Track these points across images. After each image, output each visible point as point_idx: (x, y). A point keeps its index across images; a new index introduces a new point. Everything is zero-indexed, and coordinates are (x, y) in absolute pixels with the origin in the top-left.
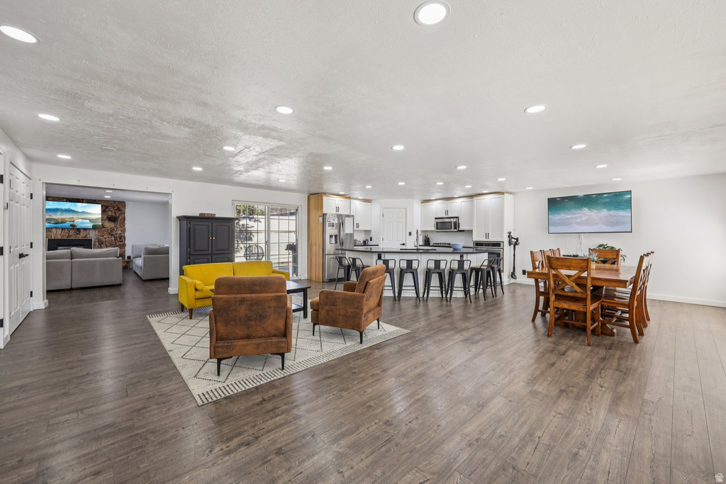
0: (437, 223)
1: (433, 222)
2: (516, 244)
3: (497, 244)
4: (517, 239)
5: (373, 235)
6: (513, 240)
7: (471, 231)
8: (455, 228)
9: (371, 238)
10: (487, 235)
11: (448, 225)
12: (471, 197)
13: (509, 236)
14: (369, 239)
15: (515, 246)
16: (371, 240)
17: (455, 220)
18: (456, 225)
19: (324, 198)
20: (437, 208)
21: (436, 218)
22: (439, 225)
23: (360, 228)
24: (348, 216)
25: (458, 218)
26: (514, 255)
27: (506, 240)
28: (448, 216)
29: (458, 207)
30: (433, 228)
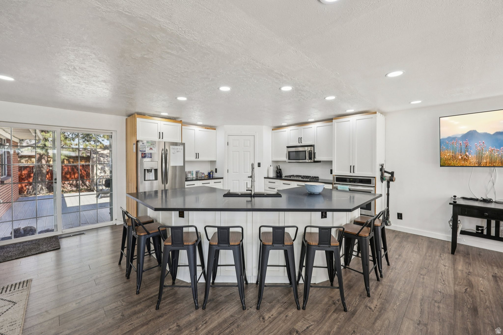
0: (289, 152)
1: (285, 151)
2: (392, 179)
3: (367, 181)
4: (392, 174)
5: (218, 166)
6: (386, 174)
7: (330, 162)
8: (310, 158)
9: (216, 169)
10: (352, 169)
11: (302, 155)
12: (330, 120)
13: (381, 170)
14: (214, 171)
15: (388, 183)
16: (216, 172)
17: (309, 148)
18: (312, 155)
19: (139, 120)
20: (290, 136)
21: (288, 147)
22: (292, 155)
23: (201, 159)
24: (176, 144)
25: (312, 146)
26: (388, 195)
27: (378, 175)
28: (302, 144)
29: (314, 133)
30: (284, 158)
